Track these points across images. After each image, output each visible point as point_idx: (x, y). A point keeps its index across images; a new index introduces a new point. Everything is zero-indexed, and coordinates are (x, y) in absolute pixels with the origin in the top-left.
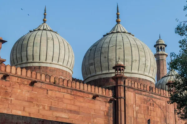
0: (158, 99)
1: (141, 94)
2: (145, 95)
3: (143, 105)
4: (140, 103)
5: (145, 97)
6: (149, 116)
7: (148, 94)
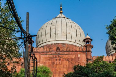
0: (65, 54)
1: (47, 55)
2: (51, 54)
3: (48, 62)
4: (44, 61)
5: (51, 56)
6: (54, 69)
7: (55, 53)
